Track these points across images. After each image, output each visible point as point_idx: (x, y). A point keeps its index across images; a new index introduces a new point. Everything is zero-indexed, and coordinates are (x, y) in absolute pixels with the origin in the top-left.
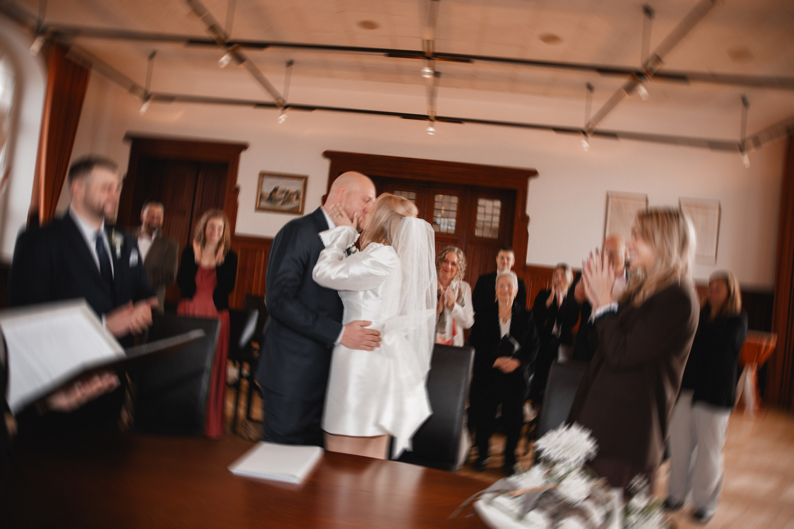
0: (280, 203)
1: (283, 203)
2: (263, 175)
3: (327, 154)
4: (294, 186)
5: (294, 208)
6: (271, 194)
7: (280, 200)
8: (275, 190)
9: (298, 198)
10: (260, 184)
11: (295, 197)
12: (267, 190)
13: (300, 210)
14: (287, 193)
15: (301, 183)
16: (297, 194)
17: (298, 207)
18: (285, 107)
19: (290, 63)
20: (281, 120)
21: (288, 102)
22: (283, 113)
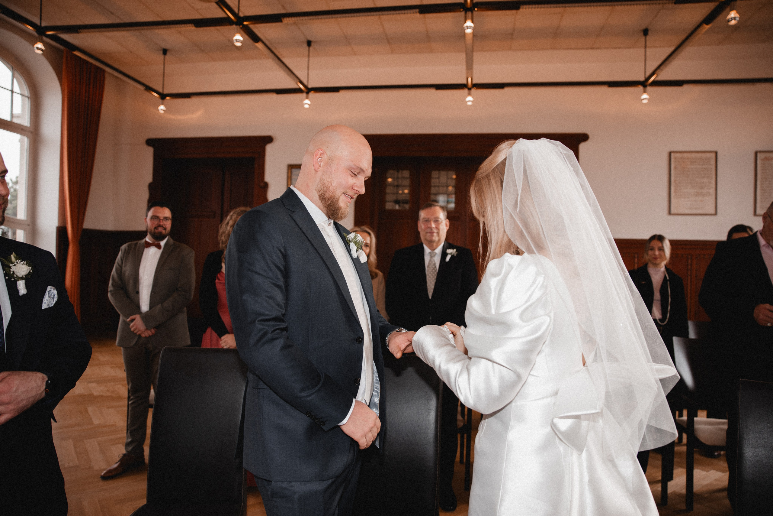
2: (291, 168)
10: (289, 176)
18: (309, 90)
19: (309, 43)
20: (306, 104)
21: (310, 86)
22: (307, 98)
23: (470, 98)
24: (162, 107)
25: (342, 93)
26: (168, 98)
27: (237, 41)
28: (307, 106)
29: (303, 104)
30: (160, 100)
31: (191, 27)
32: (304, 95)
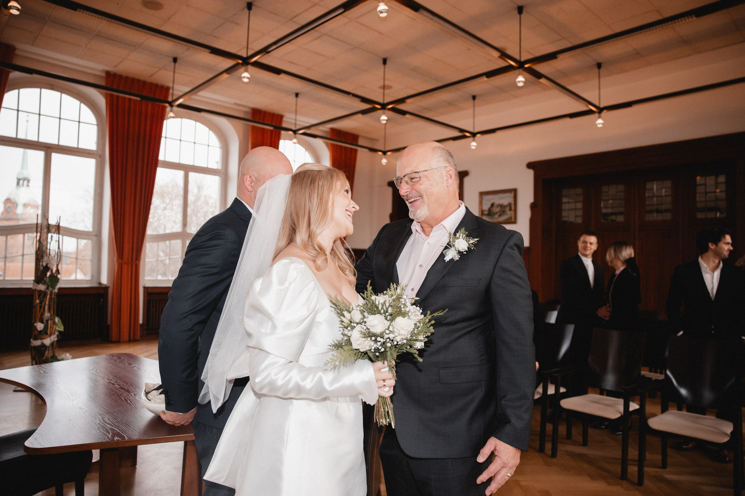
0: (498, 214)
1: (500, 216)
2: (482, 194)
3: (530, 165)
4: (506, 200)
5: (508, 219)
6: (489, 210)
7: (497, 213)
8: (492, 205)
9: (510, 209)
10: (481, 203)
11: (508, 208)
12: (486, 207)
13: (513, 220)
14: (501, 206)
15: (512, 195)
16: (510, 205)
17: (511, 218)
18: (474, 135)
19: (474, 97)
20: (473, 145)
21: (476, 131)
22: (474, 140)
23: (600, 121)
24: (384, 161)
25: (499, 133)
26: (389, 153)
27: (383, 120)
28: (473, 148)
29: (470, 146)
30: (383, 156)
31: (360, 116)
32: (472, 139)
